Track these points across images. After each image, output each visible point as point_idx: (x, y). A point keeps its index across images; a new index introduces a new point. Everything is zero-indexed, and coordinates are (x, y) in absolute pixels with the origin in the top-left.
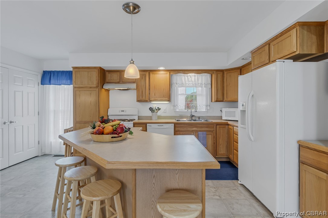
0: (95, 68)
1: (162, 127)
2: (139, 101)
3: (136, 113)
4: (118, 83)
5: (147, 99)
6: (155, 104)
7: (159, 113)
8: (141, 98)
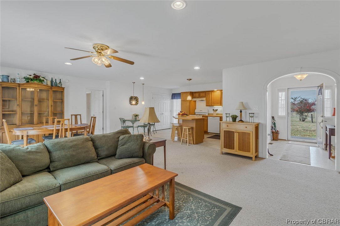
0: (188, 92)
1: (214, 118)
2: (206, 106)
3: (207, 111)
4: (198, 98)
5: (210, 105)
6: (216, 107)
7: (217, 112)
8: (208, 104)
